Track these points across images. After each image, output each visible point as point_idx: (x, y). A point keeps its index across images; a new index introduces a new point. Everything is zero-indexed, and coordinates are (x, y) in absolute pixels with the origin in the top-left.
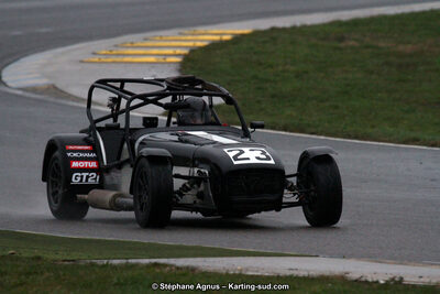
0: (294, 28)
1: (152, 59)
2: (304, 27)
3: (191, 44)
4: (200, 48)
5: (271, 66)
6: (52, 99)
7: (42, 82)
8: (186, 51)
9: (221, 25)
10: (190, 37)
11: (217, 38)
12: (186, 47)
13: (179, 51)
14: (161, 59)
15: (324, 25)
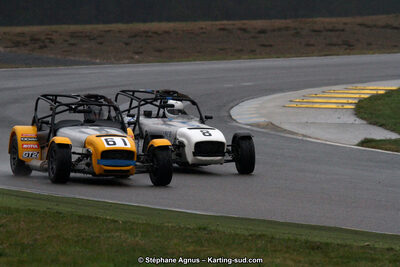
3: (357, 96)
11: (375, 92)
12: (356, 98)
13: (350, 101)
14: (340, 107)
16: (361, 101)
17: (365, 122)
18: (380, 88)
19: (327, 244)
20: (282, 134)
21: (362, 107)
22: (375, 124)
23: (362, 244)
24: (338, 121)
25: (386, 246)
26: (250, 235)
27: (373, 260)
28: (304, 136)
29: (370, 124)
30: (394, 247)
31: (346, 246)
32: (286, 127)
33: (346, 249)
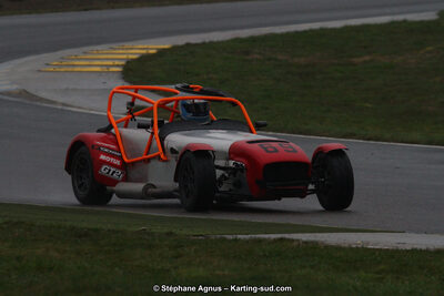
0: (204, 43)
1: (98, 69)
2: (211, 43)
3: (125, 56)
4: (133, 60)
5: (197, 75)
6: (28, 102)
7: (14, 87)
8: (123, 63)
10: (121, 51)
11: (144, 52)
12: (123, 59)
13: (117, 63)
14: (105, 69)
15: (228, 41)
16: (129, 62)
18: (152, 46)
19: (96, 230)
20: (38, 103)
21: (131, 70)
24: (102, 87)
25: (166, 230)
26: (6, 223)
28: (64, 104)
32: (43, 95)
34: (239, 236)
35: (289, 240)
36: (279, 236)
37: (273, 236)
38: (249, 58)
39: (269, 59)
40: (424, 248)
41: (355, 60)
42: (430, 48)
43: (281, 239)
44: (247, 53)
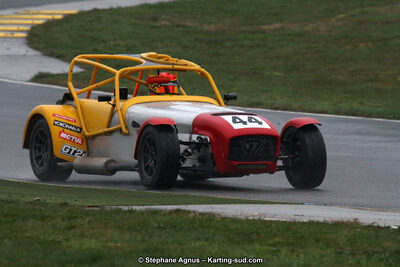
1: (2, 35)
2: (112, 9)
3: (29, 22)
4: (39, 25)
5: (104, 42)
8: (28, 28)
9: (49, 6)
10: (26, 17)
11: (50, 17)
12: (27, 25)
13: (21, 28)
14: (9, 35)
16: (34, 28)
17: (39, 53)
18: (57, 12)
21: (35, 35)
22: (51, 55)
23: (30, 200)
24: (7, 52)
25: (60, 201)
27: (43, 218)
29: (46, 55)
30: (68, 201)
31: (12, 202)
33: (12, 205)
34: (135, 207)
35: (185, 211)
36: (175, 207)
37: (169, 207)
38: (157, 24)
39: (178, 26)
40: (321, 220)
41: (265, 27)
42: (341, 16)
43: (178, 211)
44: (155, 19)
